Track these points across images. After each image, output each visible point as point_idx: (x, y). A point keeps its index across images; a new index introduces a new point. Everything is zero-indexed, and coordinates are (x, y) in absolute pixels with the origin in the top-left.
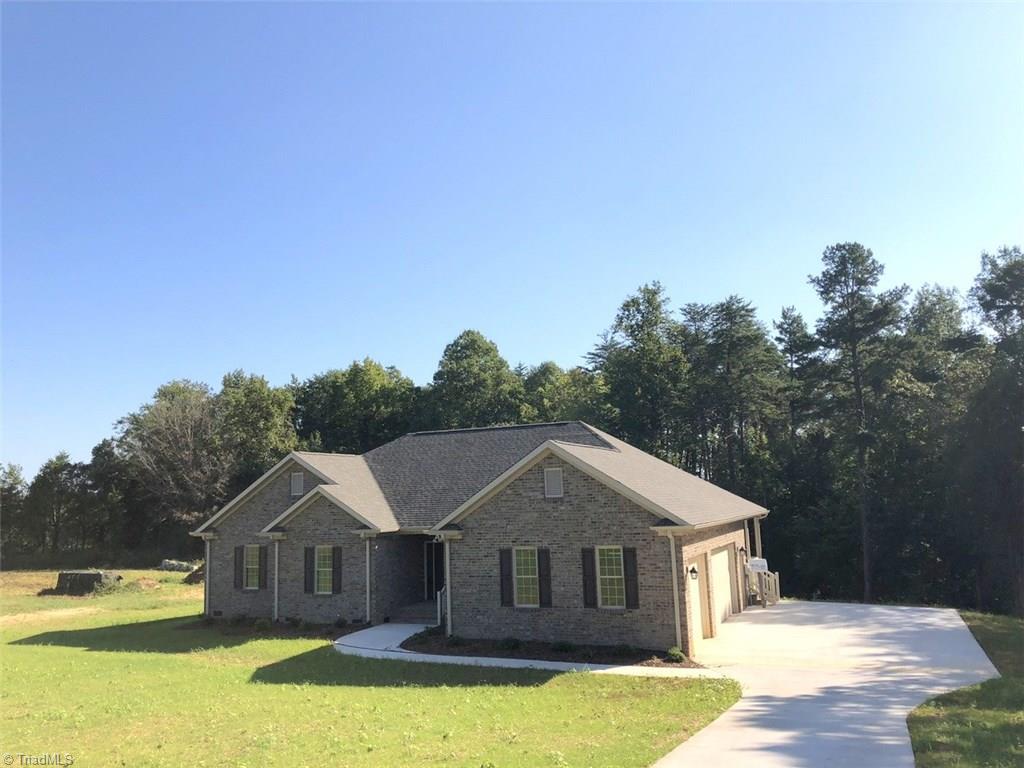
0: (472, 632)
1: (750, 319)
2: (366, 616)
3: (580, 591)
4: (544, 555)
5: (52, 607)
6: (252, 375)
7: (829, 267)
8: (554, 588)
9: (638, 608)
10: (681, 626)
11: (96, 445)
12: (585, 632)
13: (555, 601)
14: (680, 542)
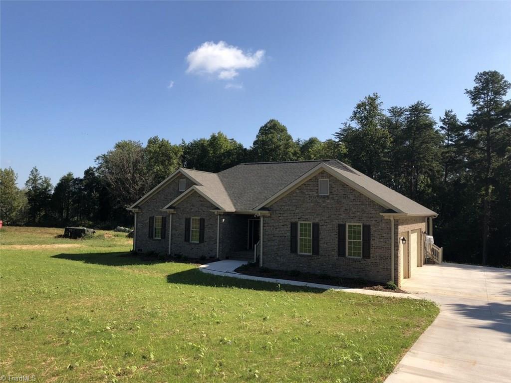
0: (273, 266)
1: (428, 114)
2: (216, 255)
3: (336, 248)
4: (316, 226)
5: (60, 243)
6: (163, 139)
7: (478, 85)
8: (321, 245)
9: (370, 258)
10: (395, 269)
11: (86, 169)
12: (338, 270)
13: (321, 252)
14: (397, 224)
